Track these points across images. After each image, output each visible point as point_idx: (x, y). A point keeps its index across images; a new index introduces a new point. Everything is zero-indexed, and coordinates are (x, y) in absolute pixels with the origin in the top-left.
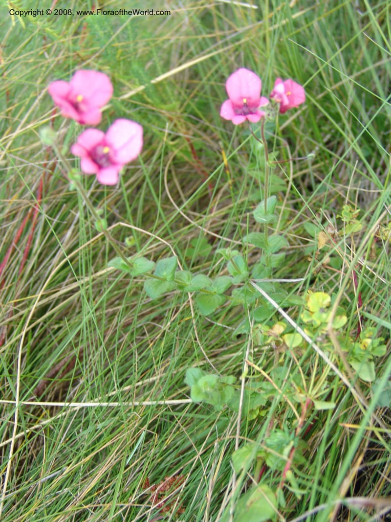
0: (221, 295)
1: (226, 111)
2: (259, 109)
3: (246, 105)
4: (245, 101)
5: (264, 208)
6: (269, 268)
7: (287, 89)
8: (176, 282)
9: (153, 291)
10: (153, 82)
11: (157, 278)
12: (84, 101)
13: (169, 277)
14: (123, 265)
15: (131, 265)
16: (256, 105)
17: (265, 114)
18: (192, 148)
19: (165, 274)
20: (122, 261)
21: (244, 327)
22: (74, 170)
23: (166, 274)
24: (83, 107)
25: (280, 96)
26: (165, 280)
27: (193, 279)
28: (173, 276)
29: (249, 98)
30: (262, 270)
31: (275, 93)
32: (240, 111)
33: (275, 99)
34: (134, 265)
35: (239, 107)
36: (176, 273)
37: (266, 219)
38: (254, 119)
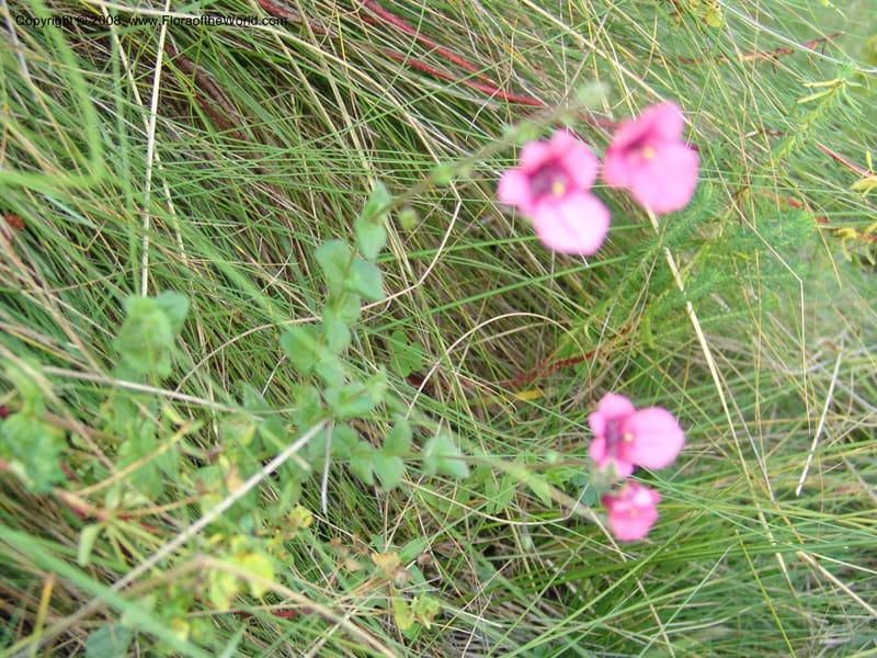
0: (313, 369)
1: (613, 404)
2: (611, 461)
3: (621, 439)
4: (628, 437)
5: (449, 454)
6: (349, 454)
7: (642, 510)
8: (341, 295)
9: (328, 254)
10: (690, 306)
11: (351, 263)
12: (643, 162)
13: (349, 283)
14: (375, 207)
15: (374, 220)
16: (621, 456)
17: (603, 469)
18: (575, 361)
19: (357, 276)
20: (381, 206)
21: (254, 401)
22: (533, 134)
23: (357, 280)
24: (634, 158)
25: (630, 498)
26: (347, 275)
27: (343, 325)
28: (350, 291)
29: (632, 444)
30: (346, 441)
31: (636, 489)
32: (613, 427)
33: (626, 489)
34: (373, 226)
35: (620, 428)
36: (358, 298)
37: (431, 456)
38: (596, 449)
